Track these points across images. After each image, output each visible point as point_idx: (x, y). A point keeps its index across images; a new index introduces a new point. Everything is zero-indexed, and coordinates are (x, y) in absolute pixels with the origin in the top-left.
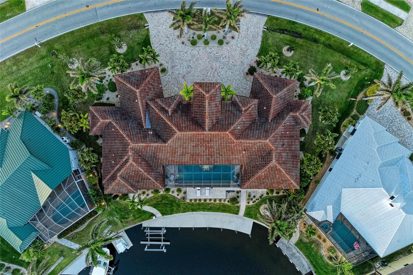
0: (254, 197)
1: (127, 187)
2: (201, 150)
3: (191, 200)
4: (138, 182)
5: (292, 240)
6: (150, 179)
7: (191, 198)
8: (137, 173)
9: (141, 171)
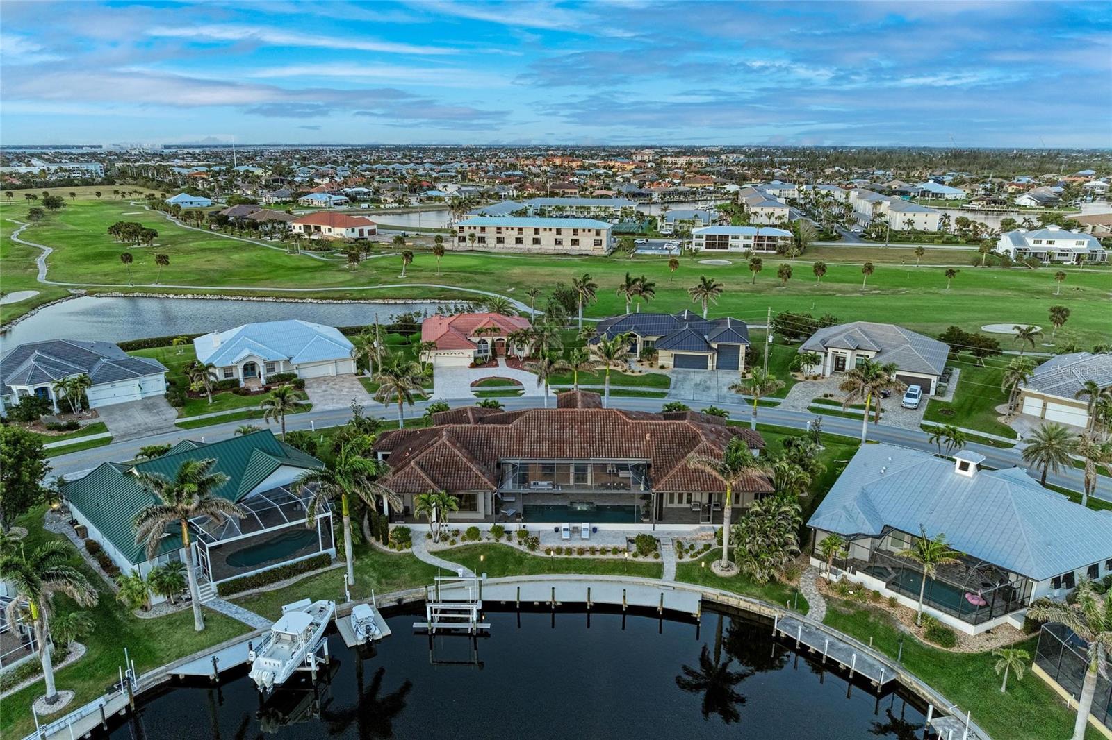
0: (692, 547)
1: (423, 479)
2: (570, 434)
3: (548, 551)
4: (447, 475)
5: (810, 616)
6: (471, 470)
7: (549, 545)
8: (451, 462)
9: (457, 456)
